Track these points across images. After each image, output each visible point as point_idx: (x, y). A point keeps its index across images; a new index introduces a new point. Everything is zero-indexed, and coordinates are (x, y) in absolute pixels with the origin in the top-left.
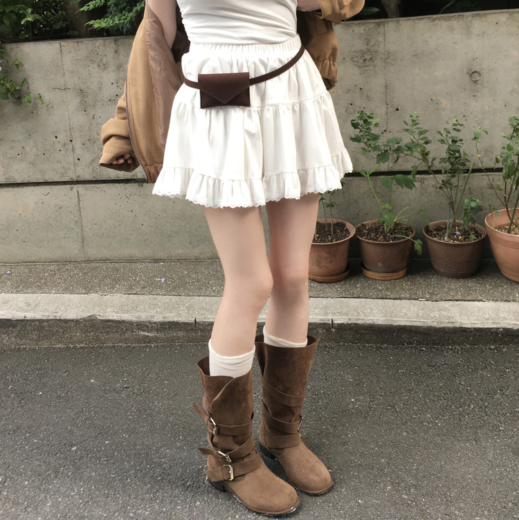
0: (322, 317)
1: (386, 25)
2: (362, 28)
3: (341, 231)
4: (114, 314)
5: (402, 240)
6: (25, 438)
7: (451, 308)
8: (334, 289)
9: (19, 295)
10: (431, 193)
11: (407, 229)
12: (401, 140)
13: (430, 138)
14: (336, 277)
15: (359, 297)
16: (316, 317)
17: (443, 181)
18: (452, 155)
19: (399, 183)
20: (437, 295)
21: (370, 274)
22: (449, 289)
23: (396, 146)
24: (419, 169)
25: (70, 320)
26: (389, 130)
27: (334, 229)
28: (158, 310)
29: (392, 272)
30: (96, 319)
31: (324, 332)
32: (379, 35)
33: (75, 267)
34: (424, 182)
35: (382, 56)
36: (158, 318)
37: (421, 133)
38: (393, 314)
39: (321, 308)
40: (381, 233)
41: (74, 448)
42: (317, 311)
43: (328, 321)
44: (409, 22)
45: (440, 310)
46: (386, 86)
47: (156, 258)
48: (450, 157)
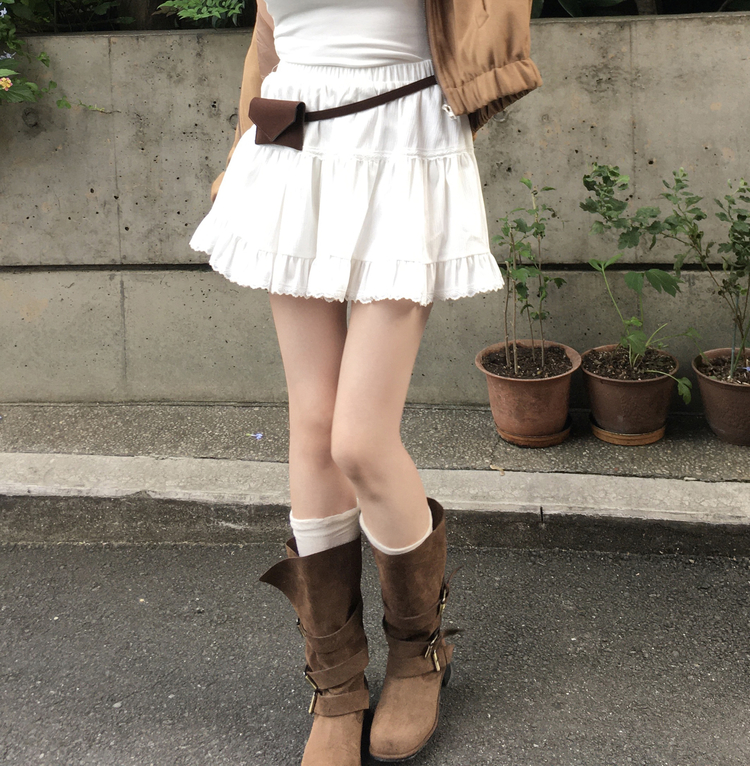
0: (524, 504)
1: (633, 27)
2: (597, 30)
3: (557, 361)
4: (178, 490)
5: (657, 378)
6: (35, 687)
7: (737, 493)
8: (544, 458)
9: (18, 454)
10: (705, 301)
11: (666, 360)
12: (659, 212)
13: (704, 211)
14: (547, 438)
15: (586, 473)
16: (516, 503)
17: (724, 281)
18: (737, 239)
19: (655, 284)
20: (714, 471)
21: (604, 434)
22: (735, 463)
23: (651, 221)
24: (686, 261)
25: (105, 499)
26: (636, 194)
27: (546, 358)
28: (252, 485)
29: (641, 432)
30: (149, 498)
31: (528, 530)
32: (621, 43)
33: (110, 412)
34: (694, 284)
35: (628, 76)
36: (252, 499)
37: (690, 202)
38: (641, 502)
39: (523, 489)
40: (624, 365)
41: (117, 705)
42: (516, 493)
43: (535, 510)
44: (670, 24)
45: (718, 496)
46: (634, 123)
47: (247, 399)
48: (734, 243)
